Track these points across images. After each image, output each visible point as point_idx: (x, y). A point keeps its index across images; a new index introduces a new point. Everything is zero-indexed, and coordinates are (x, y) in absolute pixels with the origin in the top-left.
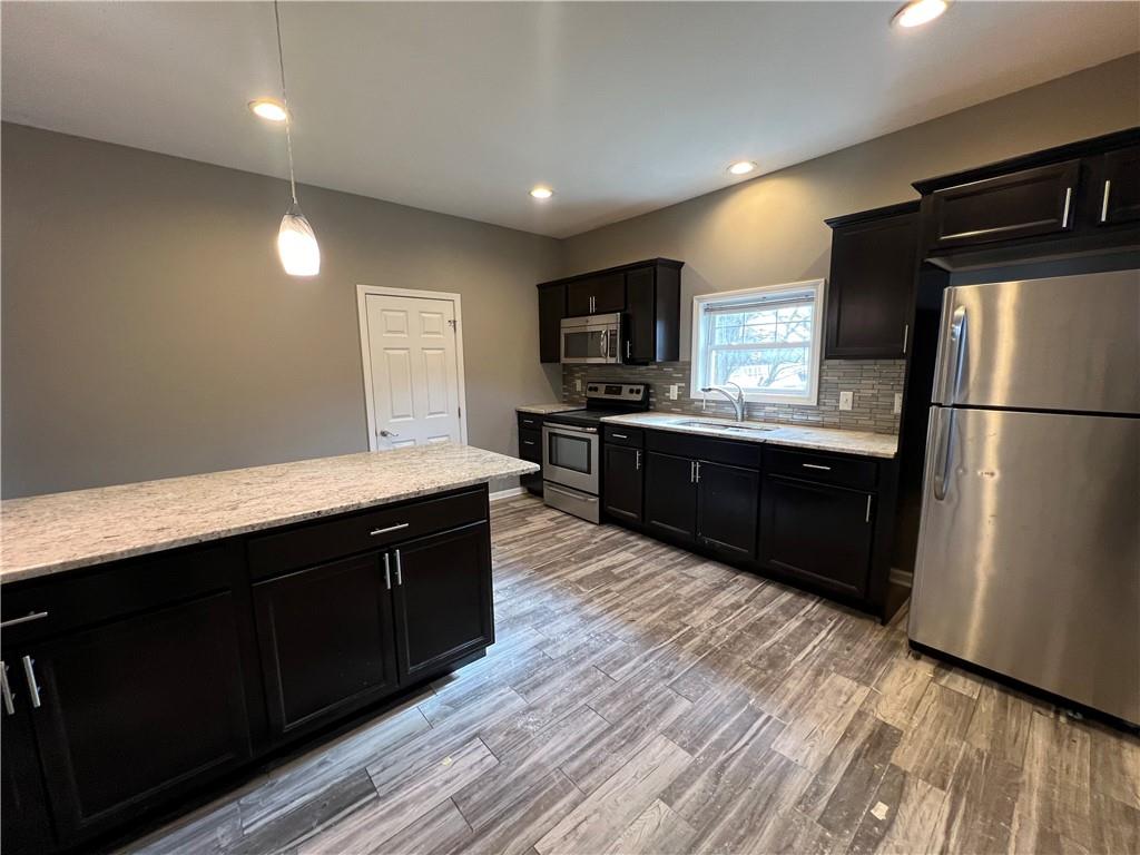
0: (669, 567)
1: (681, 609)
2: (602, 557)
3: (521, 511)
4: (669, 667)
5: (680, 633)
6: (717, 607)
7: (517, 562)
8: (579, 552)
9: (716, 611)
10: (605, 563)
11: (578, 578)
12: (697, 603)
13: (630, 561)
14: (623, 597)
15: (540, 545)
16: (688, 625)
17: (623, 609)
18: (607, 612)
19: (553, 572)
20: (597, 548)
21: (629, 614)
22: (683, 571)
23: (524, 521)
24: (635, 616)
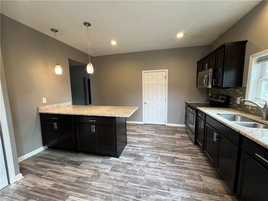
0: (198, 170)
1: (176, 185)
2: (179, 154)
3: (177, 131)
4: (142, 195)
5: (163, 191)
6: (192, 196)
7: (156, 143)
8: (175, 149)
9: (189, 197)
10: (177, 156)
11: (163, 155)
12: (186, 188)
13: (187, 160)
14: (165, 168)
15: (167, 142)
16: (169, 191)
17: (159, 171)
18: (154, 168)
19: (159, 150)
20: (182, 150)
21: (159, 173)
22: (201, 175)
23: (174, 134)
24: (159, 175)
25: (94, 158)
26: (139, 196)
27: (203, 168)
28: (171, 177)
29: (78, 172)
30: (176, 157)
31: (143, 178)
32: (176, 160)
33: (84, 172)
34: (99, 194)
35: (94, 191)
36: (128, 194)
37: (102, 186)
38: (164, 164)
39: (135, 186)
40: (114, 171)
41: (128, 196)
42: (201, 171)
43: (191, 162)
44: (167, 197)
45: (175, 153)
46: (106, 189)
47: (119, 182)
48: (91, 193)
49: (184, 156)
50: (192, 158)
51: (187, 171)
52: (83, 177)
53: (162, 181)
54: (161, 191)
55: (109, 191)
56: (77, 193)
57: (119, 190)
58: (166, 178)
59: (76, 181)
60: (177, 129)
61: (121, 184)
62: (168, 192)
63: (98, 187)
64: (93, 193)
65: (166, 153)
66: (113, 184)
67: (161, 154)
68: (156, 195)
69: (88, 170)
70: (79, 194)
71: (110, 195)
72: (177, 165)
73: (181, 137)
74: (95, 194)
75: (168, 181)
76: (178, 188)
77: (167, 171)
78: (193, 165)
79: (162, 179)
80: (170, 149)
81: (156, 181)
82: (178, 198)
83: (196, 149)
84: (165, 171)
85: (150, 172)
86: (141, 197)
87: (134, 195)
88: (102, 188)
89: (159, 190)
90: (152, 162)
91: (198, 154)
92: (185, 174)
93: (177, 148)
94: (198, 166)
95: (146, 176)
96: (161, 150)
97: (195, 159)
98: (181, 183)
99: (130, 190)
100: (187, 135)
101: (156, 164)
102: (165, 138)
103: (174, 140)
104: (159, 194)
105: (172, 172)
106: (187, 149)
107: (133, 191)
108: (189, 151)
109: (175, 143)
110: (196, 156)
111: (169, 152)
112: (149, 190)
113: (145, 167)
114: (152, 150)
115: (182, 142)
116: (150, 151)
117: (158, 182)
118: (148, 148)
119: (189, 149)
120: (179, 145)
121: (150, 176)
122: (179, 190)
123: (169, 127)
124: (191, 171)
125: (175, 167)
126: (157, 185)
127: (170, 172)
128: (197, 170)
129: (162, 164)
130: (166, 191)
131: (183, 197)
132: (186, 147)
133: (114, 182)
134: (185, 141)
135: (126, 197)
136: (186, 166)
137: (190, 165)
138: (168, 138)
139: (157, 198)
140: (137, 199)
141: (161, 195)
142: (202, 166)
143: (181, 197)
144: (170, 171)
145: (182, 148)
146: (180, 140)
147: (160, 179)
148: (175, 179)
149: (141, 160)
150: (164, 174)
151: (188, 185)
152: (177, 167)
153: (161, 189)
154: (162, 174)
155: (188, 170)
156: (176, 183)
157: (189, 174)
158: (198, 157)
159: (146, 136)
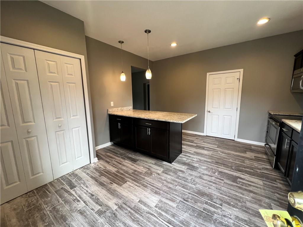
1: (232, 203)
2: (246, 175)
3: (251, 149)
4: (190, 200)
5: (214, 204)
6: (250, 220)
7: (216, 157)
8: (241, 168)
9: (246, 219)
10: (242, 176)
11: (222, 171)
12: (245, 210)
13: (255, 183)
14: (222, 184)
15: (232, 159)
16: (222, 206)
17: (214, 185)
18: (208, 181)
19: (219, 165)
20: (251, 172)
21: (213, 187)
22: (272, 204)
23: (245, 152)
24: (213, 189)
25: (148, 159)
26: (186, 199)
27: (278, 198)
28: (228, 194)
29: (135, 167)
30: (240, 177)
31: (194, 186)
32: (239, 180)
33: (139, 168)
34: (149, 187)
35: (146, 184)
36: (176, 195)
37: (153, 182)
38: (222, 180)
39: (184, 191)
40: (165, 173)
41: (176, 196)
42: (275, 200)
43: (261, 187)
44: (217, 210)
45: (240, 173)
46: (156, 185)
47: (169, 183)
48: (144, 184)
49: (253, 179)
50: (264, 183)
51: (252, 194)
52: (138, 172)
53: (215, 195)
54: (211, 202)
55: (159, 188)
56: (133, 182)
57: (168, 189)
58: (221, 194)
59: (132, 173)
60: (252, 147)
61: (171, 186)
62: (220, 206)
63: (150, 182)
64: (145, 185)
65: (228, 170)
66: (163, 183)
67: (220, 170)
68: (205, 205)
69: (142, 167)
70: (134, 182)
71: (159, 191)
72: (239, 185)
73: (255, 157)
74: (147, 186)
75: (223, 197)
76: (233, 207)
77: (224, 188)
78: (263, 191)
79: (215, 193)
80: (234, 167)
81: (208, 193)
82: (231, 215)
83: (275, 175)
84: (221, 187)
85: (202, 183)
86: (189, 202)
87: (182, 198)
88: (153, 184)
89: (209, 201)
90: (207, 175)
91: (276, 181)
92: (247, 196)
93: (244, 168)
94: (272, 193)
95: (198, 186)
96: (221, 166)
97: (269, 185)
98: (240, 204)
99: (179, 193)
100: (264, 157)
101: (211, 178)
102: (230, 155)
103: (243, 159)
104: (209, 205)
105: (230, 190)
106: (260, 172)
107: (181, 194)
108: (263, 175)
109: (244, 162)
110: (272, 183)
111: (232, 170)
112: (198, 198)
113: (197, 177)
114: (210, 164)
115: (255, 164)
116: (207, 164)
117: (210, 194)
118: (205, 161)
119: (263, 173)
120: (248, 165)
121: (202, 187)
122: (235, 209)
123: (239, 143)
124: (258, 196)
125: (235, 187)
126: (208, 196)
127: (228, 190)
128: (268, 197)
129: (219, 179)
130: (218, 205)
131: (238, 217)
132: (260, 169)
133: (164, 182)
134: (260, 163)
135: (173, 197)
136: (251, 190)
137: (259, 189)
138: (235, 156)
139: (205, 207)
140: (184, 202)
141: (211, 206)
142: (278, 195)
143: (235, 216)
144: (228, 188)
145: (253, 170)
146: (252, 160)
147: (214, 193)
148: (232, 198)
149: (195, 171)
150: (219, 189)
151: (249, 208)
152: (239, 187)
153: (212, 201)
154: (217, 188)
155: (254, 194)
156: (232, 202)
157: (253, 198)
158: (275, 184)
159: (205, 148)
